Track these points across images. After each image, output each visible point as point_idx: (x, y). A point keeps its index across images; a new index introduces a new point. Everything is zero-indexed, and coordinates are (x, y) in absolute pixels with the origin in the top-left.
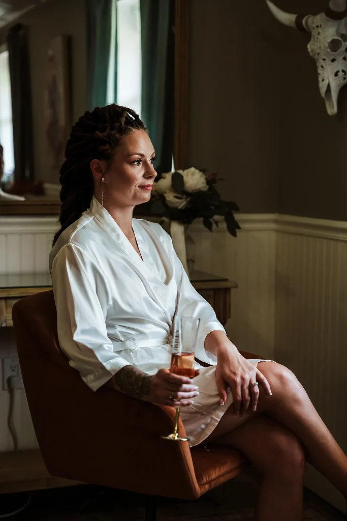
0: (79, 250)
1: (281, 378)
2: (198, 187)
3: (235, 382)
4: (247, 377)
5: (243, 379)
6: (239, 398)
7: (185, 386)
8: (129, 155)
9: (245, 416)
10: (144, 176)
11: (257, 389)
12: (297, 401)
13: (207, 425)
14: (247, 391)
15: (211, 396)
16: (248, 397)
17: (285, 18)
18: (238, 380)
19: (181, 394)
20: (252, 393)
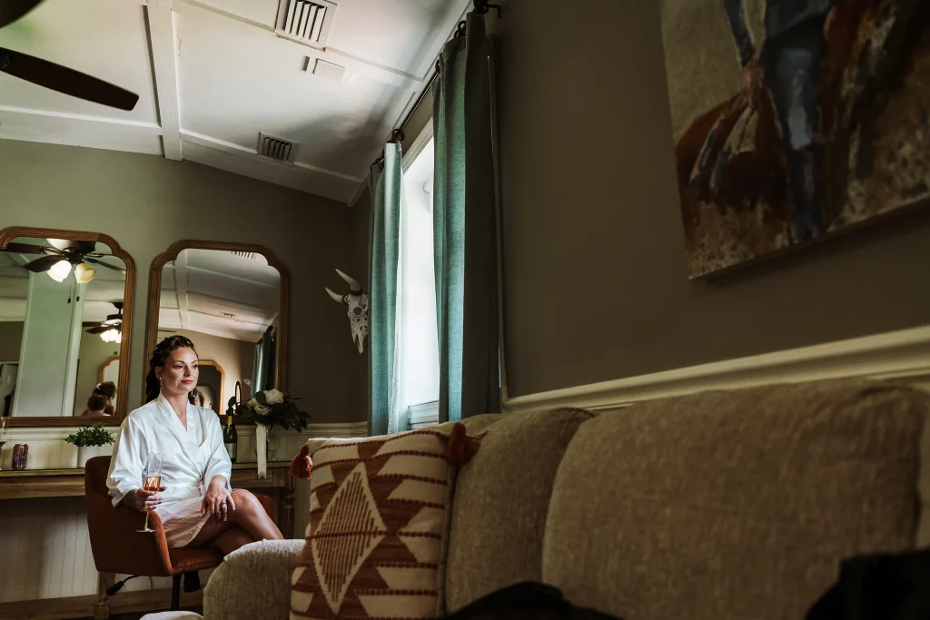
0: (133, 423)
1: (244, 499)
2: (276, 400)
3: (211, 502)
4: (220, 499)
5: (216, 499)
6: (213, 511)
7: (150, 497)
8: (174, 362)
9: (220, 525)
10: (184, 375)
11: (225, 506)
12: (254, 514)
13: (193, 531)
14: (218, 508)
15: (197, 512)
16: (218, 511)
17: (337, 297)
18: (213, 500)
19: (147, 502)
20: (221, 509)
